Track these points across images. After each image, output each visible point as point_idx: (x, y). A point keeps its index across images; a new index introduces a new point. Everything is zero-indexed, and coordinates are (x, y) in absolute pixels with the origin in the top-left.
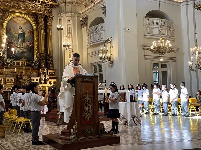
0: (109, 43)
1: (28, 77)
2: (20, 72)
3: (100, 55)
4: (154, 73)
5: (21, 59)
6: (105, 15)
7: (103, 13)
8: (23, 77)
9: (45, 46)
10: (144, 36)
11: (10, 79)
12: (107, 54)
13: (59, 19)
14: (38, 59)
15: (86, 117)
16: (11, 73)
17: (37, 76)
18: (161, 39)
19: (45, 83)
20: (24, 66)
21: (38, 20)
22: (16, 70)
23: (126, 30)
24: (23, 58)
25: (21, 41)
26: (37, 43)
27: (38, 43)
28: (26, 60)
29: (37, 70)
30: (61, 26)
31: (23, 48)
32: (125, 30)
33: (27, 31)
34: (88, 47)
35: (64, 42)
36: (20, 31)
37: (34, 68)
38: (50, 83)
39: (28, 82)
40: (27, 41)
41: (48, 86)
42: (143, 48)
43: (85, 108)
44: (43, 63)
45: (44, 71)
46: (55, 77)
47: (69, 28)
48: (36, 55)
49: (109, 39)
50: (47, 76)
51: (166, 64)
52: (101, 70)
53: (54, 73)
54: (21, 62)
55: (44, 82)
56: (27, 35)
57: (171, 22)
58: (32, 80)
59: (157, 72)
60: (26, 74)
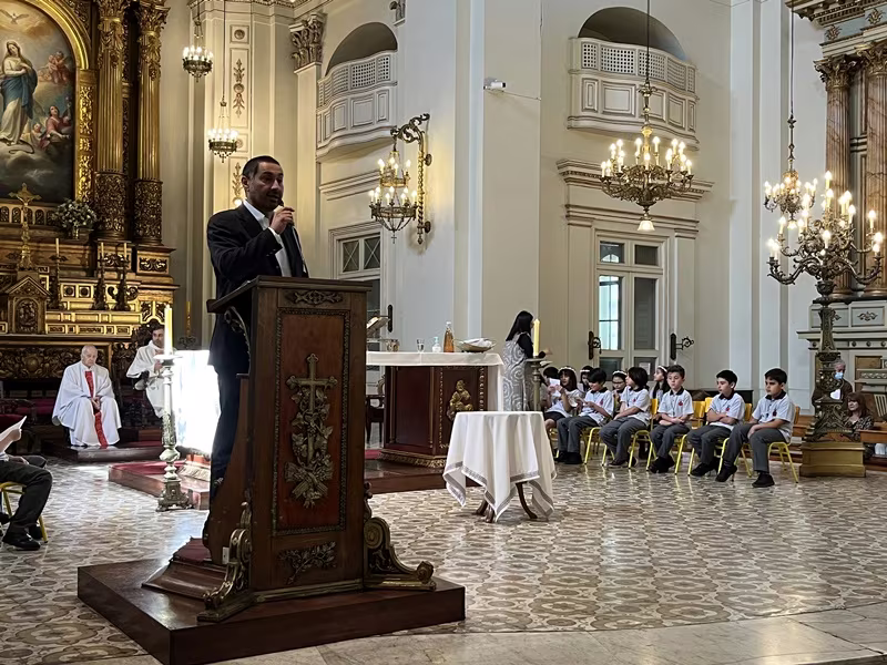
0: (413, 139)
1: (41, 276)
2: (9, 252)
3: (375, 194)
4: (602, 284)
5: (11, 195)
6: (401, 15)
7: (394, 6)
8: (20, 274)
9: (124, 140)
10: (570, 118)
12: (406, 190)
13: (192, 22)
14: (91, 196)
15: (300, 490)
17: (83, 274)
18: (647, 132)
19: (122, 306)
20: (25, 225)
21: (99, 21)
23: (494, 85)
24: (25, 189)
25: (15, 113)
26: (91, 127)
27: (94, 123)
28: (38, 197)
29: (85, 245)
30: (202, 54)
31: (24, 143)
32: (489, 85)
33: (45, 67)
34: (320, 153)
35: (212, 126)
36: (14, 64)
37: (71, 237)
38: (145, 307)
39: (43, 299)
40: (44, 114)
41: (136, 319)
42: (564, 174)
43: (299, 439)
44: (115, 215)
45: (117, 251)
46: (167, 280)
47: (239, 64)
48: (84, 179)
49: (417, 122)
50: (131, 276)
51: (656, 248)
52: (373, 261)
53: (165, 262)
54: (11, 207)
55: (115, 301)
56: (45, 84)
57: (687, 65)
58: (62, 292)
59: (616, 279)
60: (36, 261)
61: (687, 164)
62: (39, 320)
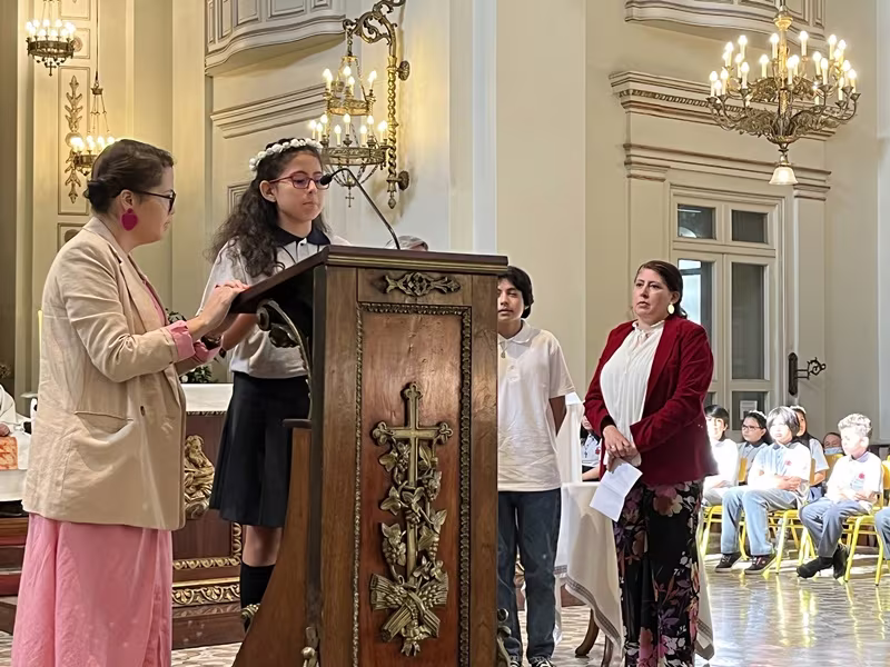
0: (379, 36)
3: (318, 126)
10: (629, 3)
12: (370, 120)
18: (784, 23)
42: (621, 94)
43: (394, 535)
49: (385, 9)
51: (762, 216)
59: (698, 265)
61: (850, 75)
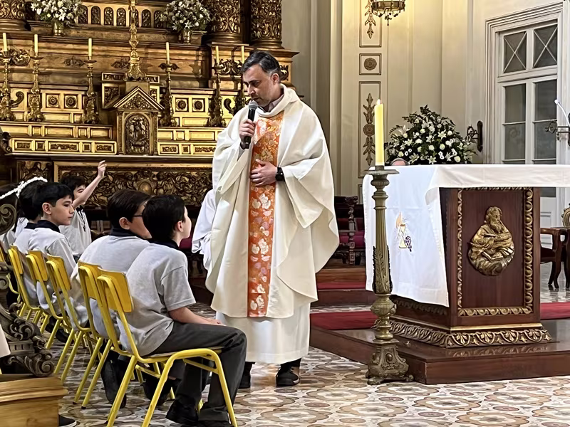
1: (152, 87)
2: (116, 60)
8: (129, 85)
11: (62, 97)
16: (68, 61)
17: (196, 84)
20: (133, 27)
22: (96, 48)
29: (198, 50)
37: (182, 41)
39: (154, 114)
44: (230, 14)
45: (233, 56)
54: (116, 7)
58: (174, 106)
60: (144, 71)
62: (151, 139)
